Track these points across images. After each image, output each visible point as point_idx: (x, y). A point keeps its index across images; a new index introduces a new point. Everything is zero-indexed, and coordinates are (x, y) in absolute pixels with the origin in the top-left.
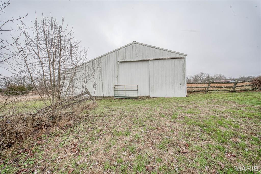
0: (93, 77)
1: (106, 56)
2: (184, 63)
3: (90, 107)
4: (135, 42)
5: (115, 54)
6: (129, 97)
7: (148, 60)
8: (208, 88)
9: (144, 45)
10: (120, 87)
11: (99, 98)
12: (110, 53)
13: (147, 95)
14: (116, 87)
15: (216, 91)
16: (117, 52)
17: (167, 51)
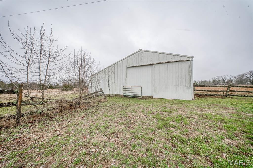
0: (109, 80)
1: (118, 63)
2: (190, 65)
3: (101, 101)
4: (140, 50)
5: (125, 61)
6: (135, 96)
7: (152, 65)
8: (227, 92)
9: (148, 52)
10: (128, 87)
11: (112, 96)
12: (121, 61)
13: (150, 96)
14: (125, 87)
15: (240, 96)
16: (127, 59)
17: (171, 55)
